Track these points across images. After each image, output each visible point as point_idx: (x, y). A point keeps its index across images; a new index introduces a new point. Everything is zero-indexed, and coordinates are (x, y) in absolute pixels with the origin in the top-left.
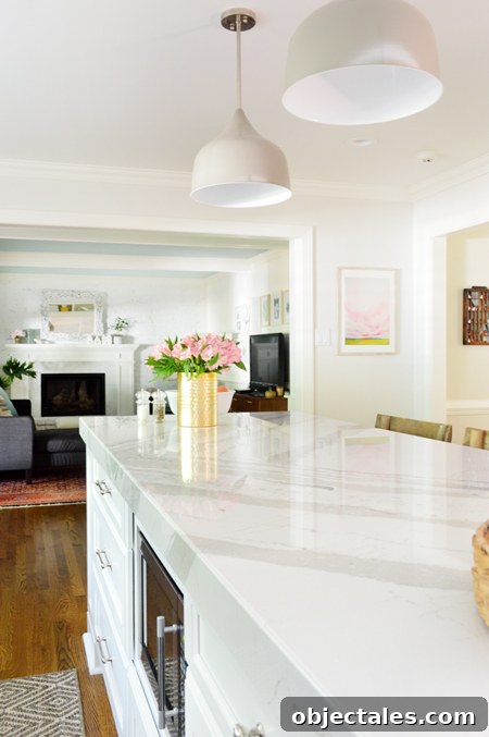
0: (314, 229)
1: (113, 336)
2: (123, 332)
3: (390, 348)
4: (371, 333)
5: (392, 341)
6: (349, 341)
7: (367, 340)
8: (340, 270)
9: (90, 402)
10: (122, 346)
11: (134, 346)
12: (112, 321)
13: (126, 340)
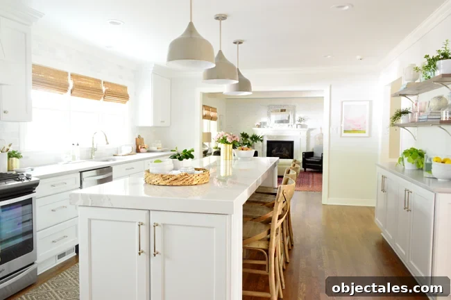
0: (331, 87)
1: (297, 125)
2: (302, 123)
3: (366, 135)
4: (356, 128)
5: (367, 131)
6: (345, 131)
7: (354, 131)
8: (342, 102)
9: (287, 153)
10: (301, 129)
11: (307, 129)
12: (297, 118)
13: (302, 126)
